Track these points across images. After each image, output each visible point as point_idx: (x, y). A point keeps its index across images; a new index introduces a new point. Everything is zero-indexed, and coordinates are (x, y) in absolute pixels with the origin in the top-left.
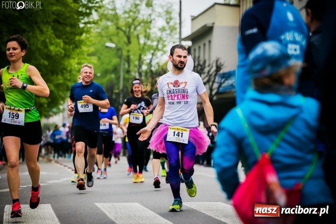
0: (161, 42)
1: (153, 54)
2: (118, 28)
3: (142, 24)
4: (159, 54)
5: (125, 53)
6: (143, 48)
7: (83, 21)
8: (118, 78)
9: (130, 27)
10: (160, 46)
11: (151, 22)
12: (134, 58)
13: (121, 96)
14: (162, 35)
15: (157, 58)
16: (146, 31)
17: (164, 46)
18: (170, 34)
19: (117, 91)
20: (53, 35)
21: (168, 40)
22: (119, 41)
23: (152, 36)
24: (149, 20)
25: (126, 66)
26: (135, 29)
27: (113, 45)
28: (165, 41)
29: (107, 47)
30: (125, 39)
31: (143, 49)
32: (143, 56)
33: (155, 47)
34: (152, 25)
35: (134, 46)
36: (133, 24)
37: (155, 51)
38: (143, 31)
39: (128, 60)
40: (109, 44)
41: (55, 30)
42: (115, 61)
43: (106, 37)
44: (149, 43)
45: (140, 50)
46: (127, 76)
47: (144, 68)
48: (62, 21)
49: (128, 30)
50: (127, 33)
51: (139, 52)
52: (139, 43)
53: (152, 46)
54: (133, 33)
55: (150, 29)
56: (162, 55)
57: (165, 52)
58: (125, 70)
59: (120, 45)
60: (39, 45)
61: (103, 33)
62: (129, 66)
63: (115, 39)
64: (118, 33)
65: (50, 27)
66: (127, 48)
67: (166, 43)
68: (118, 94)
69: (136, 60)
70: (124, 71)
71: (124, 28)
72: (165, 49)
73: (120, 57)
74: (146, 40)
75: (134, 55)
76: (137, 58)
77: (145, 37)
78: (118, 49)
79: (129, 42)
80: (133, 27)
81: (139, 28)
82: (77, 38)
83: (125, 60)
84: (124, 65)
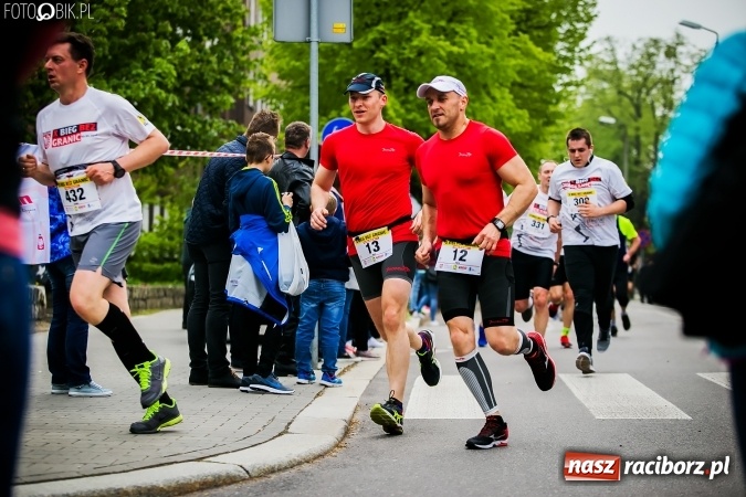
2: (621, 93)
3: (660, 86)
5: (631, 132)
6: (661, 123)
7: (560, 82)
9: (640, 92)
11: (673, 82)
12: (644, 139)
16: (665, 97)
20: (512, 104)
22: (622, 114)
23: (676, 103)
24: (671, 79)
25: (634, 152)
26: (648, 94)
27: (611, 121)
29: (602, 123)
30: (632, 110)
31: (662, 125)
34: (675, 87)
35: (646, 122)
36: (644, 85)
38: (660, 96)
39: (637, 144)
40: (606, 119)
41: (516, 97)
42: (616, 144)
43: (602, 107)
44: (671, 115)
45: (656, 125)
46: (635, 168)
48: (526, 83)
49: (636, 95)
50: (635, 101)
51: (654, 130)
52: (654, 116)
54: (644, 100)
55: (672, 92)
58: (632, 160)
59: (623, 120)
61: (597, 100)
62: (639, 154)
63: (616, 110)
64: (620, 101)
65: (507, 91)
66: (634, 124)
69: (650, 143)
70: (629, 161)
71: (629, 93)
73: (624, 138)
74: (666, 111)
75: (647, 135)
76: (652, 139)
77: (665, 106)
78: (621, 126)
79: (639, 114)
80: (644, 90)
81: (654, 92)
82: (552, 109)
83: (631, 143)
84: (630, 151)
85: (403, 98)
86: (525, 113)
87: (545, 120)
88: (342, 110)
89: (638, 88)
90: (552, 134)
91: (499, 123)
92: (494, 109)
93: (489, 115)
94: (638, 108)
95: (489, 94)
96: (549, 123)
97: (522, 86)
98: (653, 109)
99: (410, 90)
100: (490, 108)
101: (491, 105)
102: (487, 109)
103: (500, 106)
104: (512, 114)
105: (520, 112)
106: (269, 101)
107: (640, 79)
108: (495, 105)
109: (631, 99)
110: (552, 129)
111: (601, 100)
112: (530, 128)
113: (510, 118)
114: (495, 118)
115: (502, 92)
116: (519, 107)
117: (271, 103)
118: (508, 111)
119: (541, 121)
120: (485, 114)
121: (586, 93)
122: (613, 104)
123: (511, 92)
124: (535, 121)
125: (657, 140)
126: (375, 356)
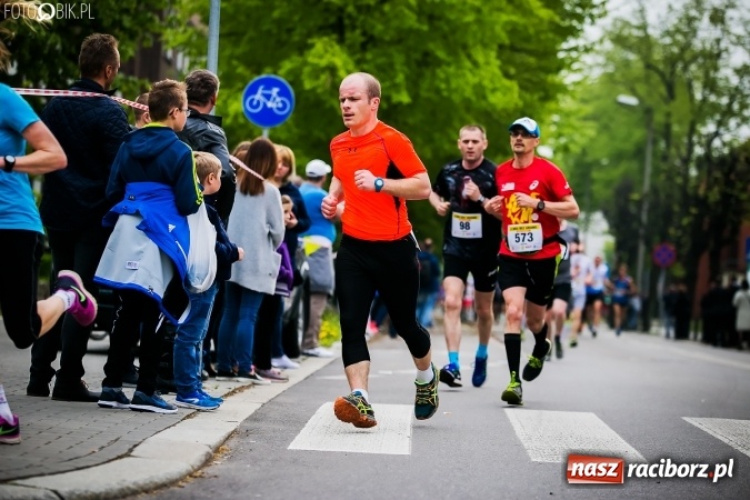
0: (739, 98)
1: (720, 123)
2: (649, 66)
3: (700, 60)
4: (732, 122)
5: (659, 118)
7: (565, 46)
8: (642, 171)
9: (673, 65)
10: (736, 107)
11: (719, 55)
12: (676, 128)
13: (646, 206)
14: (741, 83)
15: (728, 130)
16: (707, 75)
17: (745, 106)
19: (635, 196)
20: (498, 72)
22: (649, 94)
23: (720, 84)
24: (716, 51)
25: (662, 145)
26: (685, 68)
27: (632, 101)
29: (621, 105)
30: (663, 90)
31: (701, 112)
32: (699, 127)
33: (724, 108)
34: (721, 63)
35: (680, 106)
37: (723, 116)
38: (700, 74)
39: (667, 133)
40: (625, 99)
41: (505, 64)
42: (639, 134)
44: (713, 98)
45: (692, 110)
47: (699, 151)
48: (520, 45)
49: (667, 71)
50: (668, 76)
51: (690, 117)
52: (692, 97)
53: (720, 106)
54: (680, 76)
55: (716, 70)
56: (739, 125)
57: (745, 120)
58: (658, 155)
59: (649, 102)
60: (469, 93)
61: (618, 76)
62: (668, 147)
63: (641, 89)
64: (648, 77)
65: (493, 54)
66: (665, 108)
68: (639, 203)
69: (683, 134)
70: (654, 154)
71: (661, 67)
72: (746, 113)
74: (707, 92)
75: (680, 122)
76: (686, 128)
77: (705, 86)
78: (648, 112)
79: (671, 95)
80: (680, 66)
81: (693, 67)
82: (551, 79)
83: (658, 133)
84: (655, 142)
85: (358, 56)
86: (514, 85)
87: (542, 94)
88: (279, 68)
89: (671, 61)
90: (551, 112)
91: (480, 90)
92: (474, 75)
93: (467, 83)
94: (670, 88)
95: (469, 57)
96: (548, 93)
97: (513, 48)
98: (689, 86)
99: (369, 46)
100: (469, 75)
101: (471, 71)
102: (464, 75)
104: (498, 85)
105: (508, 83)
106: (187, 50)
107: (676, 50)
108: (477, 72)
109: (662, 75)
110: (551, 105)
111: (623, 75)
112: (521, 104)
113: (494, 90)
115: (486, 56)
116: (507, 75)
117: (189, 54)
118: (492, 81)
119: (536, 97)
120: (461, 82)
121: (605, 65)
122: (637, 80)
123: (499, 57)
124: (528, 96)
125: (692, 130)
126: (281, 376)
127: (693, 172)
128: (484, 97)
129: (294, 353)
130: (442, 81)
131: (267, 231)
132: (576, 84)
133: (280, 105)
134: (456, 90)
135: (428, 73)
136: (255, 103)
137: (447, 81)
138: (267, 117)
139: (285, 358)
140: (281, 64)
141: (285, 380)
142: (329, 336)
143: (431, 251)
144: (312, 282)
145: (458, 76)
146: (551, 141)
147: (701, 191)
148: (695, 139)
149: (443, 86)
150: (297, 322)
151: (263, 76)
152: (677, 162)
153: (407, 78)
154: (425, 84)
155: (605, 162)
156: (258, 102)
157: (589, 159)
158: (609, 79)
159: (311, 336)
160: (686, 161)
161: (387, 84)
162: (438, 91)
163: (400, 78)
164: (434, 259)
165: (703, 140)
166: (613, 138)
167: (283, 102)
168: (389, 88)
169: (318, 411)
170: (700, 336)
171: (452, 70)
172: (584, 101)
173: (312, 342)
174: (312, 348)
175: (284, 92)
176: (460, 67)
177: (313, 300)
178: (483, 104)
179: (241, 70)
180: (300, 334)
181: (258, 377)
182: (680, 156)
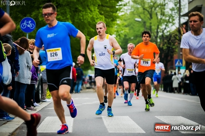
0: (171, 17)
1: (166, 25)
2: (144, 9)
3: (160, 7)
4: (170, 25)
5: (148, 24)
6: (160, 21)
10: (171, 20)
11: (165, 5)
12: (153, 27)
14: (172, 13)
15: (169, 27)
17: (174, 20)
18: (177, 13)
20: (98, 13)
21: (176, 16)
22: (145, 17)
23: (166, 13)
26: (155, 10)
27: (140, 20)
28: (174, 17)
29: (136, 21)
30: (149, 16)
31: (160, 23)
32: (160, 27)
33: (167, 21)
34: (166, 7)
35: (154, 21)
36: (154, 6)
37: (167, 23)
38: (160, 11)
39: (150, 29)
40: (138, 19)
42: (142, 29)
43: (137, 14)
44: (164, 18)
45: (158, 22)
47: (160, 34)
49: (150, 10)
50: (150, 12)
51: (157, 24)
52: (157, 18)
53: (166, 20)
54: (153, 12)
55: (164, 9)
56: (172, 26)
57: (174, 24)
59: (145, 20)
60: (89, 20)
61: (135, 12)
63: (142, 16)
64: (144, 12)
65: (96, 8)
66: (150, 21)
67: (174, 18)
71: (148, 9)
72: (174, 22)
74: (162, 16)
75: (154, 25)
76: (156, 27)
77: (161, 14)
78: (144, 22)
79: (151, 18)
81: (157, 9)
82: (114, 14)
87: (112, 19)
89: (151, 7)
90: (114, 25)
91: (93, 19)
92: (91, 14)
93: (89, 17)
94: (151, 15)
96: (114, 19)
97: (102, 6)
98: (157, 14)
100: (89, 14)
101: (90, 13)
102: (88, 14)
103: (94, 14)
104: (98, 17)
105: (101, 16)
107: (152, 4)
108: (91, 13)
109: (148, 12)
111: (137, 12)
113: (97, 19)
114: (91, 18)
115: (94, 8)
116: (101, 14)
118: (96, 16)
120: (87, 17)
121: (131, 9)
122: (141, 13)
123: (98, 8)
124: (107, 20)
125: (158, 28)
126: (34, 109)
127: (159, 40)
128: (94, 21)
129: (38, 101)
130: (81, 16)
131: (27, 65)
132: (122, 15)
133: (32, 26)
134: (86, 19)
135: (77, 14)
136: (24, 26)
137: (83, 16)
138: (28, 30)
139: (36, 103)
140: (32, 13)
141: (36, 110)
142: (49, 95)
143: (81, 68)
144: (43, 79)
145: (86, 15)
146: (115, 33)
147: (161, 46)
148: (159, 30)
149: (82, 18)
150: (39, 92)
151: (26, 17)
152: (154, 38)
153: (71, 16)
154: (76, 18)
155: (132, 38)
156: (25, 25)
157: (127, 37)
158: (132, 13)
159: (44, 96)
160: (156, 37)
161: (65, 18)
162: (80, 20)
163: (68, 16)
164: (81, 70)
165: (161, 31)
166: (134, 31)
167: (32, 25)
168: (65, 19)
169: (45, 120)
170: (163, 89)
171: (84, 13)
172: (125, 20)
173: (44, 97)
174: (44, 99)
175: (32, 22)
176: (86, 12)
177: (44, 85)
178: (94, 23)
179: (20, 15)
180: (40, 95)
181: (27, 110)
182: (154, 35)
